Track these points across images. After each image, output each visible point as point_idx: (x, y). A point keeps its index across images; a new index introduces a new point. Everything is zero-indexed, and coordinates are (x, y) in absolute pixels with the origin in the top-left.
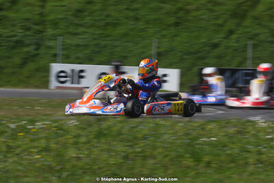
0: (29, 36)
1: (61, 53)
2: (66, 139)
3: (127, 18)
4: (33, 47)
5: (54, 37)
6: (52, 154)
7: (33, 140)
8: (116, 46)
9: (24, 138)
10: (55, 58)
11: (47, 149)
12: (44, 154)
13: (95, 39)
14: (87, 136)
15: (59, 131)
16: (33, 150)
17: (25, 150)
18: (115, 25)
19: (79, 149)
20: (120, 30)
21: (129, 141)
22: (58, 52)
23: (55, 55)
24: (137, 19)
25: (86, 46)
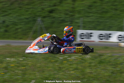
0: (68, 17)
1: (82, 25)
2: (85, 64)
3: (112, 9)
4: (70, 22)
5: (79, 18)
6: (79, 71)
7: (70, 65)
8: (106, 22)
9: (67, 63)
10: (79, 28)
11: (77, 69)
12: (75, 71)
13: (97, 19)
14: (95, 63)
15: (82, 61)
16: (70, 69)
17: (67, 69)
18: (106, 12)
19: (91, 69)
20: (109, 15)
21: (114, 65)
22: (80, 25)
23: (79, 26)
24: (116, 10)
25: (93, 22)
